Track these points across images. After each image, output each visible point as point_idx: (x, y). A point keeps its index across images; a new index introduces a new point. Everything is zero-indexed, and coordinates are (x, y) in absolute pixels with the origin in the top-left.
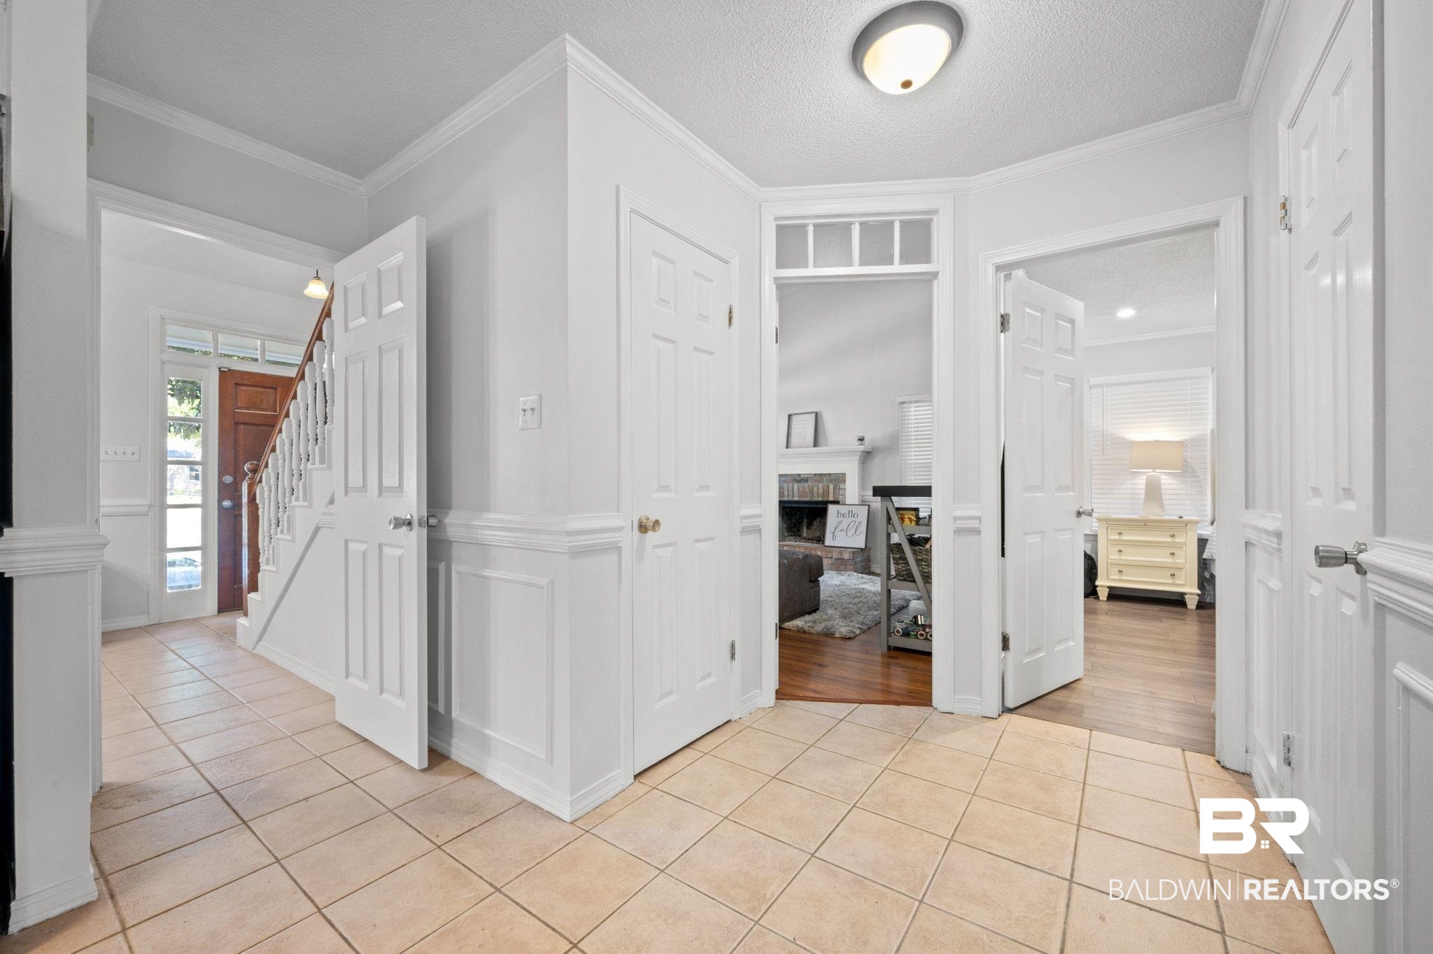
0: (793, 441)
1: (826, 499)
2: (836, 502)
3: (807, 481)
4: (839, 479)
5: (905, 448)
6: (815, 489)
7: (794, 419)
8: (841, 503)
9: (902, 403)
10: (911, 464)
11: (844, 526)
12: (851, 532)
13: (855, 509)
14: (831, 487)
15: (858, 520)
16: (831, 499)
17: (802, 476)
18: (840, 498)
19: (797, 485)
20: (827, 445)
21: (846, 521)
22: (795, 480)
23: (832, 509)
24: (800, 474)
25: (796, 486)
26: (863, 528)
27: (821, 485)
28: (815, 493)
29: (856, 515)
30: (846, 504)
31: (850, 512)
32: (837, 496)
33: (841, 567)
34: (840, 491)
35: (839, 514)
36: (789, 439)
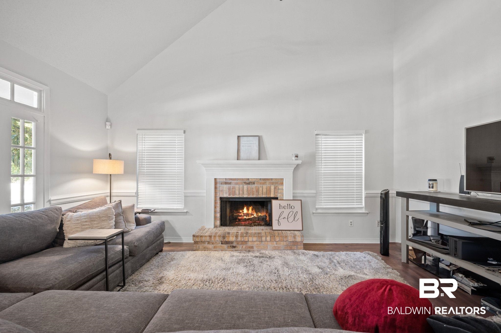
0: (242, 155)
1: (268, 196)
2: (276, 198)
3: (254, 184)
4: (279, 182)
5: (319, 163)
6: (261, 189)
7: (242, 139)
8: (279, 199)
9: (317, 135)
10: (322, 173)
11: (285, 215)
12: (291, 219)
13: (292, 203)
14: (272, 187)
15: (295, 211)
16: (272, 196)
17: (250, 180)
18: (279, 196)
19: (246, 186)
20: (267, 159)
21: (286, 211)
22: (245, 183)
23: (274, 202)
24: (249, 179)
25: (245, 186)
26: (299, 216)
27: (265, 187)
28: (260, 192)
29: (293, 207)
30: (284, 199)
31: (289, 205)
32: (277, 194)
33: (294, 247)
34: (279, 190)
35: (281, 207)
36: (239, 154)
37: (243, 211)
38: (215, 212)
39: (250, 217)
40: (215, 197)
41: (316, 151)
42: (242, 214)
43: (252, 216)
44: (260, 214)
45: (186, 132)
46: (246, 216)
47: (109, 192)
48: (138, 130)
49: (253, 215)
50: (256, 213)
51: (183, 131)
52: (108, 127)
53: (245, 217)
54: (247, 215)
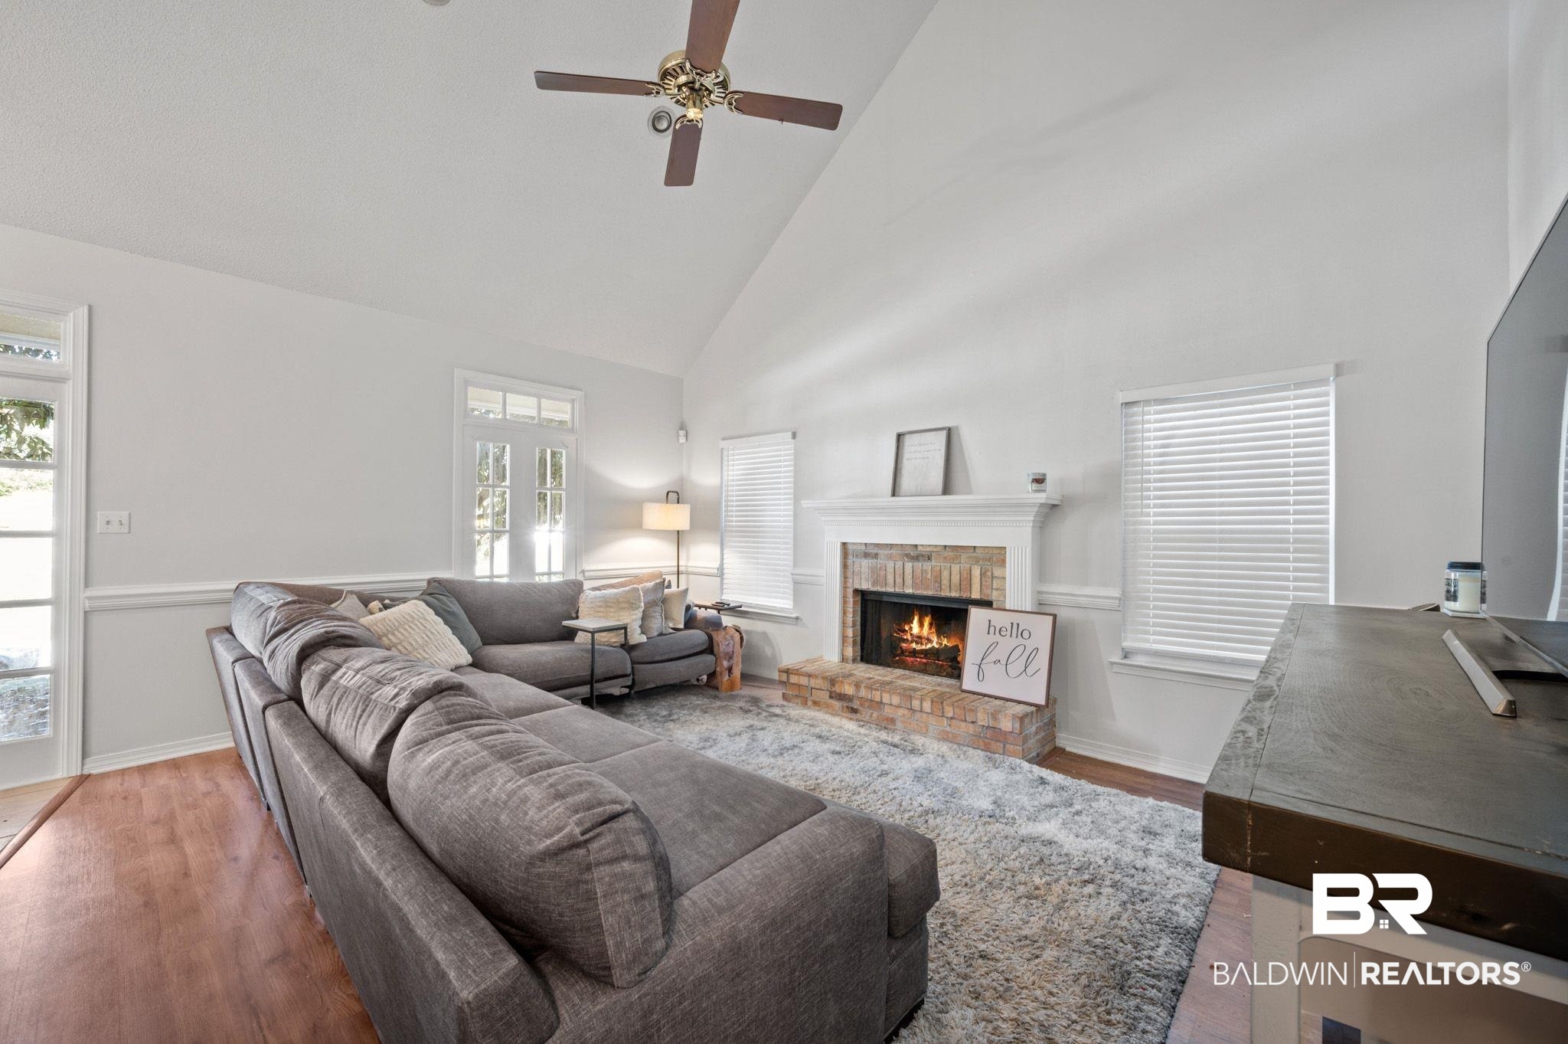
0: (906, 483)
1: (965, 595)
2: (987, 604)
3: (929, 558)
4: (996, 556)
5: (1135, 498)
6: (946, 574)
7: (908, 441)
8: (994, 606)
9: (1128, 404)
10: (1148, 531)
11: (1000, 653)
12: (1016, 667)
13: (1026, 621)
14: (976, 572)
15: (1030, 645)
16: (976, 595)
17: (920, 548)
18: (994, 596)
19: (910, 564)
20: (970, 493)
21: (1007, 643)
22: (907, 555)
23: (976, 615)
24: (916, 546)
25: (909, 566)
26: (1042, 661)
27: (956, 568)
28: (945, 582)
29: (1026, 634)
30: (1007, 608)
31: (1015, 626)
32: (989, 591)
33: (994, 745)
34: (994, 582)
35: (992, 629)
36: (898, 480)
37: (911, 628)
38: (844, 624)
39: (924, 647)
40: (845, 588)
41: (1127, 457)
42: (909, 638)
43: (929, 646)
44: (945, 642)
45: (798, 435)
46: (917, 643)
47: (676, 564)
48: (723, 439)
49: (929, 640)
50: (939, 637)
51: (790, 434)
52: (682, 440)
53: (914, 645)
54: (919, 639)
